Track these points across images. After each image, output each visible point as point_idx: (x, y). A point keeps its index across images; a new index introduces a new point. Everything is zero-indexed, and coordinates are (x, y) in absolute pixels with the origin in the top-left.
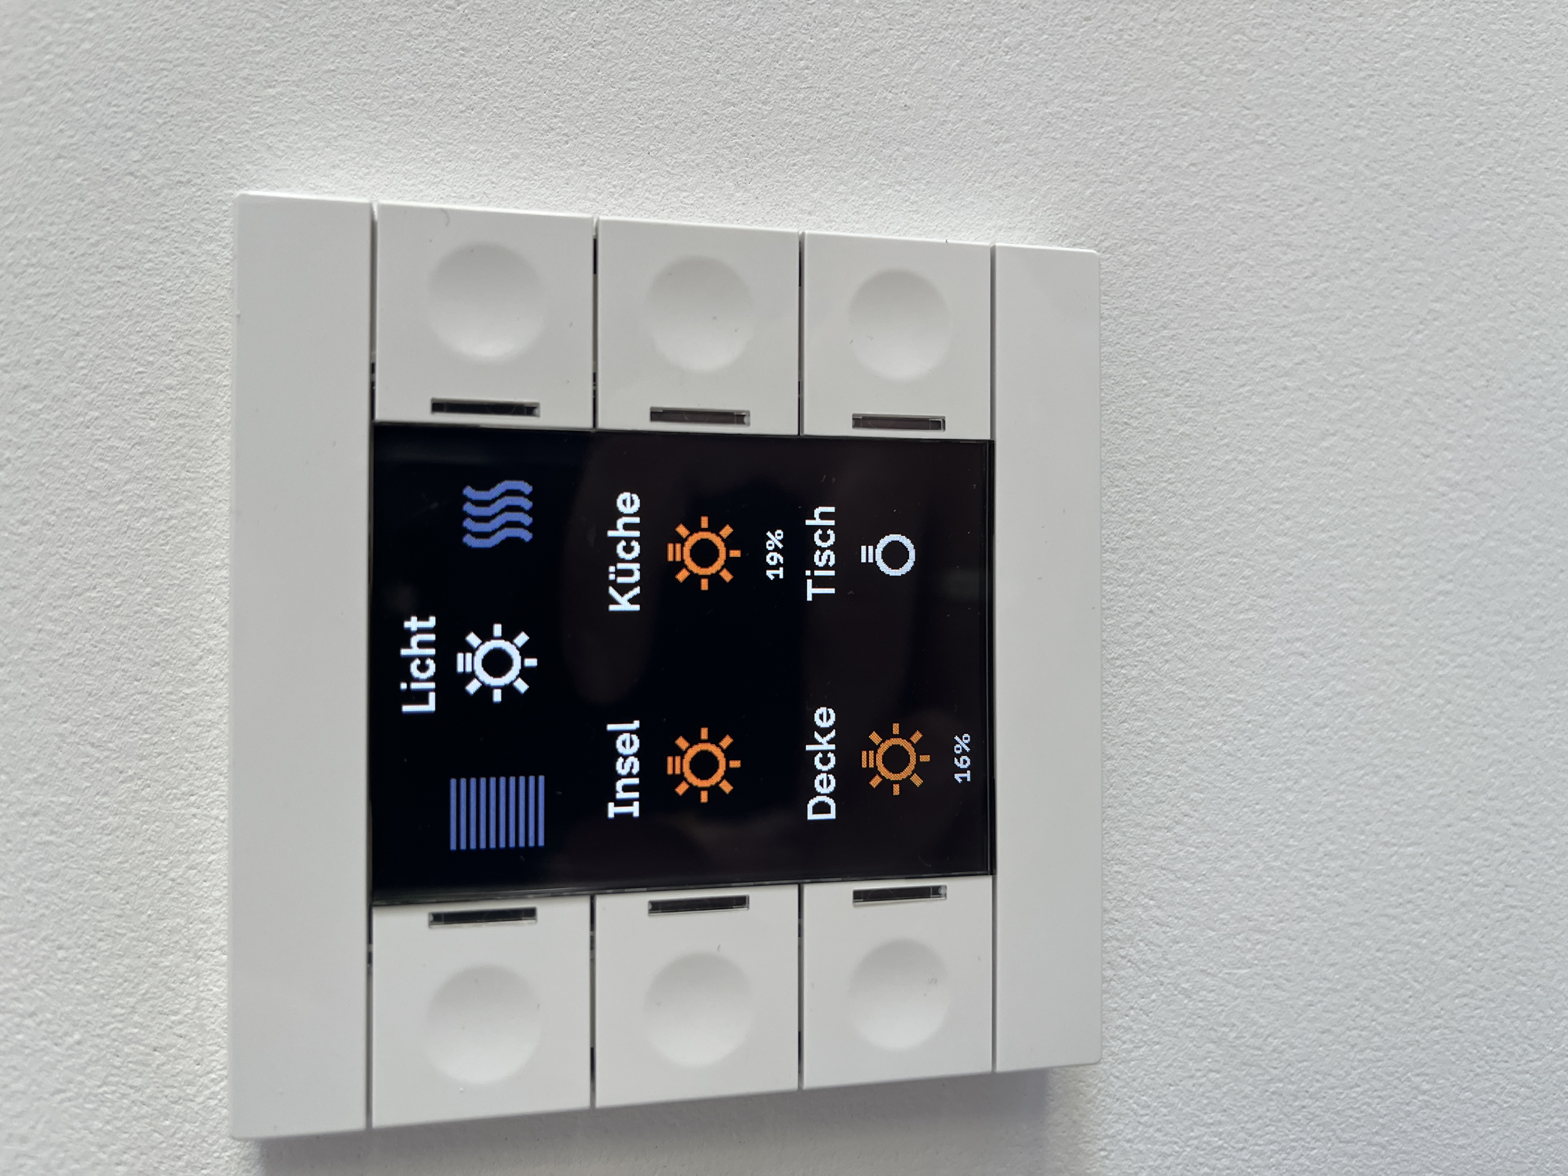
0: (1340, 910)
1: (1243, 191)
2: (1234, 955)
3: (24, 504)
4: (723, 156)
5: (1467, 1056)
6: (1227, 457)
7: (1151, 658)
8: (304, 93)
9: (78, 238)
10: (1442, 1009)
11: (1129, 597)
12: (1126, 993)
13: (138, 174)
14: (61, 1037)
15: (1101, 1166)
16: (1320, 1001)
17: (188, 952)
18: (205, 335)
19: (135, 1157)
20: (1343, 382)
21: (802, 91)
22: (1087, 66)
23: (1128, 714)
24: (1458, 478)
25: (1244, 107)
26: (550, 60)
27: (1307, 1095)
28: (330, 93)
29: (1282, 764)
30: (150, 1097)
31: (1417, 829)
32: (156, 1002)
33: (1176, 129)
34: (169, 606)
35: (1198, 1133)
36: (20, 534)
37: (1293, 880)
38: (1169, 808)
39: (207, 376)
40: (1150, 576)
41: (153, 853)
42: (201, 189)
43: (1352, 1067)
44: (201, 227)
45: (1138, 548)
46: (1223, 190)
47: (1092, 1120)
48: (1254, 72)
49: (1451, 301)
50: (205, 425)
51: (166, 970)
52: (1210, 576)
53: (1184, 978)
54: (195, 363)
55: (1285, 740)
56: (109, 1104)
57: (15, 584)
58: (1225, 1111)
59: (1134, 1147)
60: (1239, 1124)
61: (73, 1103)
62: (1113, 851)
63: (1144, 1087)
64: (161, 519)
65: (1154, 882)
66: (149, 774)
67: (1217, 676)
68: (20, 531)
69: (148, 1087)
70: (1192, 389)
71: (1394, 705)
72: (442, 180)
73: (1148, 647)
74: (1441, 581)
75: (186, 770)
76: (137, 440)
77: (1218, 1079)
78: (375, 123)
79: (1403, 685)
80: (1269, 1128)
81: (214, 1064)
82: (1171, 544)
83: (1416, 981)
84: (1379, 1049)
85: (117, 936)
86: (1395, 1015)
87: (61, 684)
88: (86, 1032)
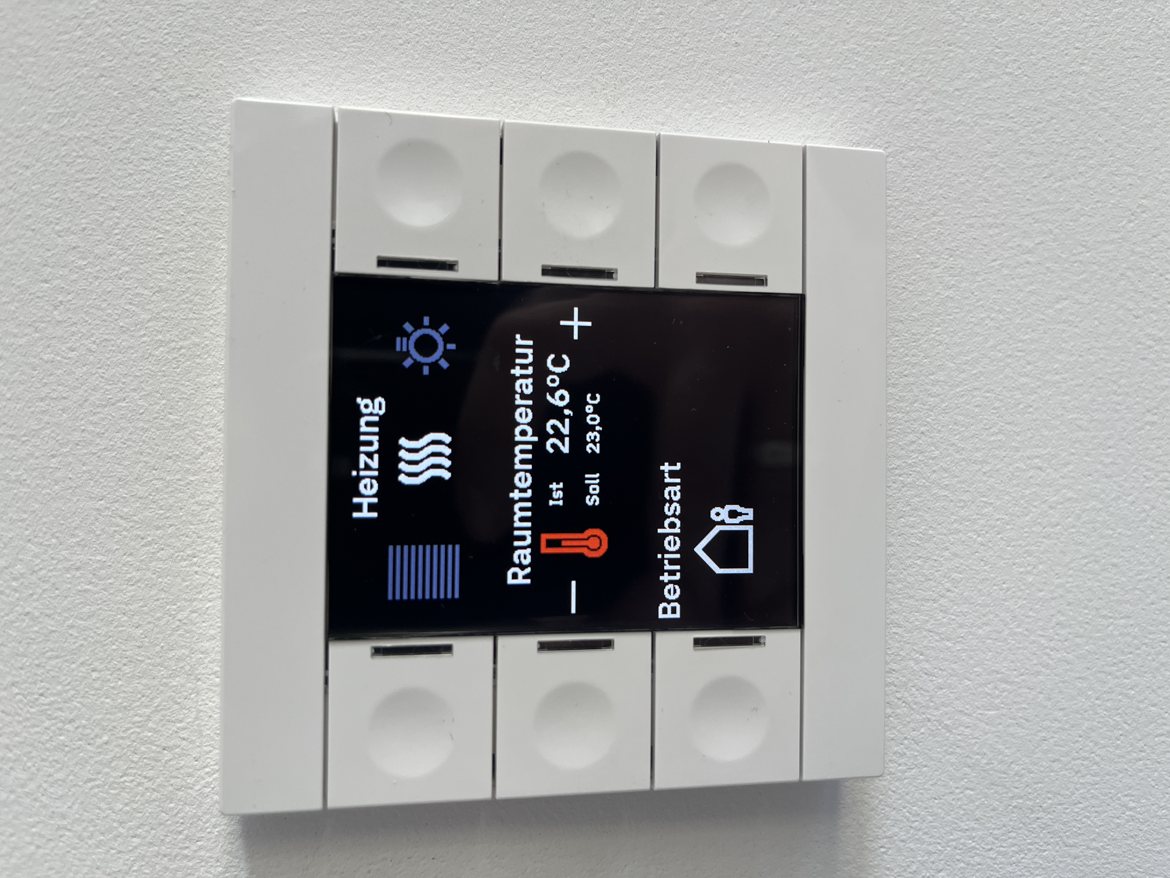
0: (1068, 667)
1: (996, 110)
2: (986, 700)
3: (73, 335)
4: (597, 80)
6: (982, 315)
7: (922, 468)
8: (284, 30)
9: (116, 137)
10: (1145, 745)
11: (906, 421)
12: (901, 726)
13: (160, 89)
14: (92, 739)
15: (881, 860)
16: (1052, 737)
17: (190, 675)
18: (208, 211)
19: (147, 831)
20: (1073, 259)
21: (658, 31)
22: (876, 14)
23: (905, 511)
24: (1161, 334)
25: (997, 47)
26: (468, 6)
27: (1041, 809)
28: (303, 30)
29: (1024, 553)
30: (159, 785)
31: (1128, 606)
32: (165, 712)
33: (944, 62)
34: (179, 414)
35: (957, 836)
36: (70, 358)
37: (1031, 643)
38: (935, 584)
39: (209, 242)
40: (922, 406)
41: (165, 600)
42: (206, 101)
43: (1076, 789)
44: (206, 129)
45: (913, 384)
46: (981, 110)
47: (874, 824)
48: (1003, 20)
49: (1155, 199)
50: (207, 279)
51: (174, 689)
52: (968, 407)
53: (946, 717)
54: (200, 231)
55: (1026, 535)
56: (128, 790)
57: (65, 395)
58: (977, 820)
59: (907, 846)
60: (988, 830)
61: (101, 789)
62: (892, 617)
63: (915, 800)
64: (174, 349)
65: (923, 642)
66: (163, 540)
67: (973, 484)
68: (69, 356)
69: (158, 778)
70: (955, 263)
71: (1111, 509)
72: (385, 96)
73: (920, 461)
74: (1147, 414)
75: (190, 538)
76: (157, 289)
77: (972, 795)
78: (336, 53)
79: (1119, 494)
80: (1011, 834)
81: (209, 760)
82: (938, 381)
83: (1125, 723)
84: (1096, 775)
85: (137, 662)
86: (1109, 749)
87: (98, 471)
88: (112, 735)
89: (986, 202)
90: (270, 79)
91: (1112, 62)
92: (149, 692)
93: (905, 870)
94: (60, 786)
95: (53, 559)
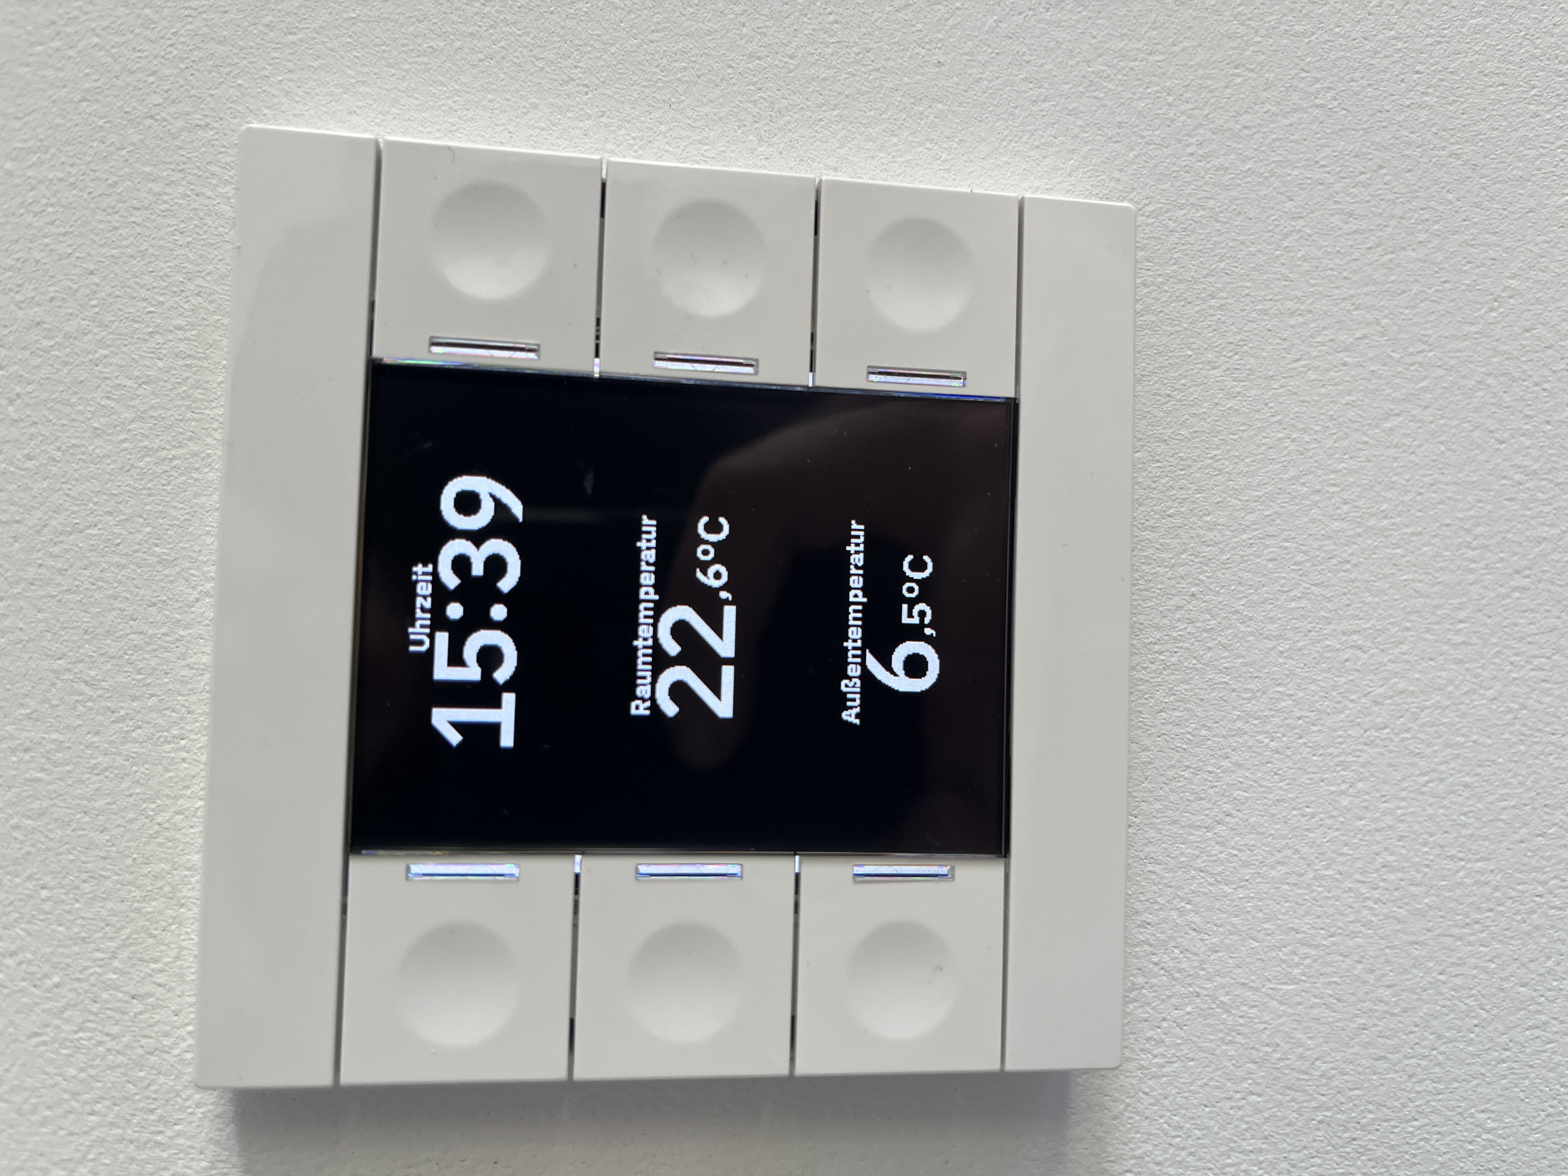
0: (1399, 927)
1: (1301, 156)
2: (1279, 969)
3: (31, 439)
4: (746, 109)
5: (1539, 1093)
6: (1280, 435)
7: (1192, 645)
8: (325, 40)
9: (99, 179)
10: (1511, 1041)
11: (1169, 579)
12: (1159, 1002)
13: (158, 117)
14: (39, 979)
16: (1376, 1025)
17: (171, 898)
18: (216, 277)
19: (108, 1107)
20: (1409, 360)
21: (832, 46)
22: (1134, 24)
23: (1167, 703)
24: (1536, 466)
25: (1303, 70)
26: (572, 11)
27: (1359, 1127)
28: (351, 40)
30: (127, 1046)
31: (1486, 843)
32: (137, 948)
33: (1228, 91)
34: (168, 546)
35: (1236, 1160)
36: (26, 469)
37: (1347, 892)
38: (1210, 805)
39: (217, 318)
40: (1193, 558)
41: (141, 796)
42: (218, 133)
43: (1409, 1099)
44: (217, 170)
45: (1180, 527)
46: (1280, 155)
47: (1118, 1139)
48: (1313, 34)
49: (1528, 279)
50: (212, 367)
51: (149, 916)
52: (1258, 560)
53: (1222, 991)
54: (205, 304)
55: (1340, 740)
56: (84, 1051)
57: (18, 518)
58: (1266, 1138)
59: (1165, 1170)
60: (1281, 1153)
61: (48, 1048)
62: (1147, 849)
63: (1176, 1107)
64: (164, 459)
65: (1191, 885)
66: (141, 715)
67: (1264, 667)
68: (26, 466)
69: (124, 1036)
70: (1242, 362)
71: (1462, 707)
72: (458, 128)
73: (1189, 633)
74: (1516, 576)
75: (178, 713)
76: (145, 379)
77: (1259, 1102)
78: (393, 71)
79: (1474, 686)
80: (1315, 1159)
82: (1216, 524)
83: (1482, 1009)
84: (1439, 1080)
85: (101, 878)
86: (1458, 1045)
87: (58, 620)
88: (66, 975)
89: (1286, 281)
90: (305, 104)
91: (1469, 91)
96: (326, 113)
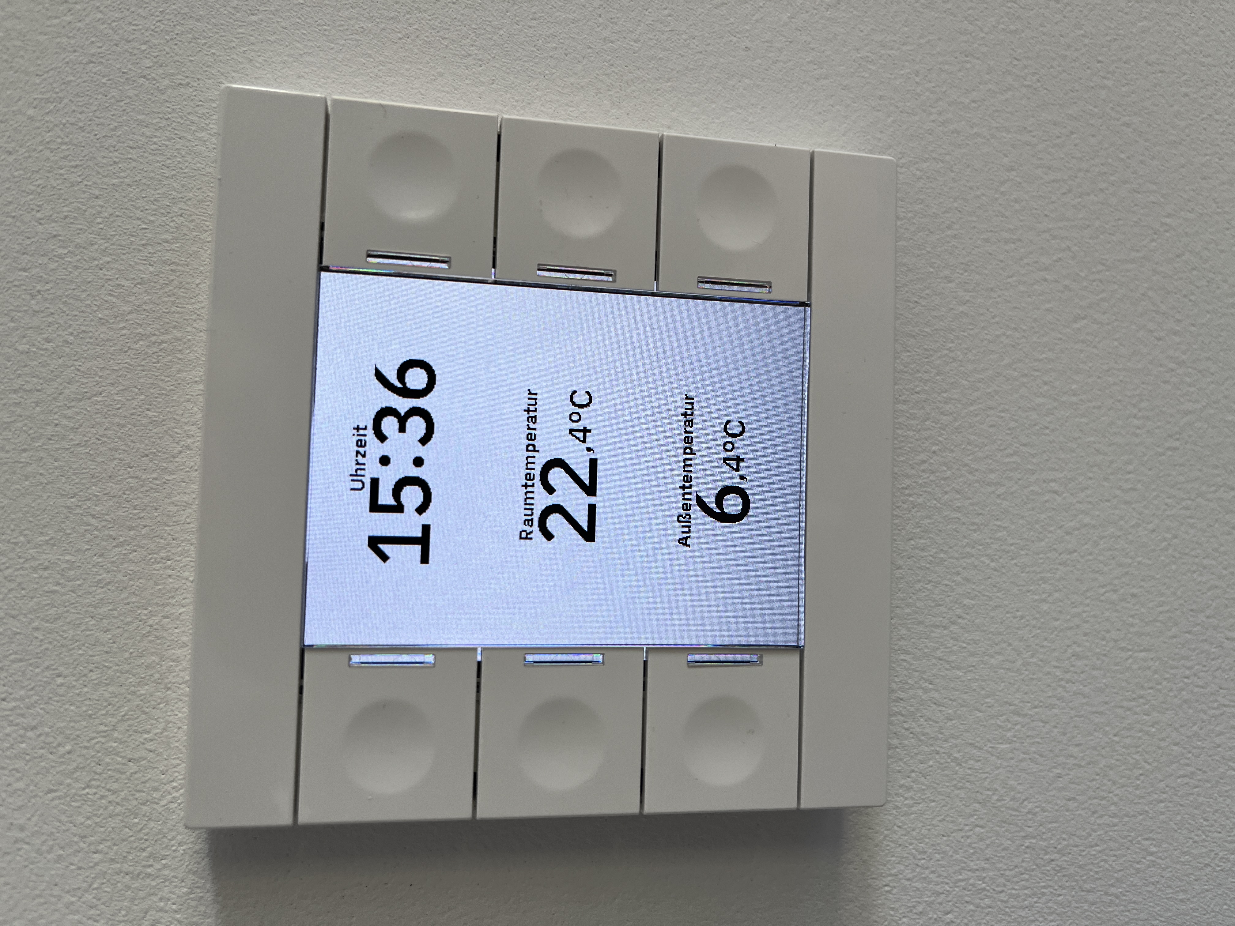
0: (1084, 701)
1: (1014, 124)
2: (997, 732)
3: (49, 326)
4: (602, 81)
5: (1187, 826)
6: (997, 333)
7: (933, 489)
8: (279, 20)
9: (102, 124)
10: (1167, 786)
11: (917, 440)
12: (909, 758)
13: (150, 77)
14: (55, 748)
15: (885, 899)
16: (1068, 775)
17: (160, 684)
18: (195, 202)
19: (109, 847)
20: (1091, 277)
21: (666, 34)
23: (914, 533)
24: (1184, 357)
25: (1015, 59)
27: (1055, 850)
28: (299, 21)
29: (1039, 580)
30: (123, 799)
31: (1148, 638)
32: (132, 722)
33: (961, 73)
34: (157, 410)
35: (966, 877)
36: (46, 349)
37: (1046, 675)
38: (946, 610)
39: (195, 234)
40: (934, 424)
41: (136, 604)
42: (196, 90)
43: (1093, 830)
44: (195, 119)
45: (924, 401)
46: (998, 122)
47: (879, 861)
48: (1023, 32)
49: (1179, 217)
50: (192, 272)
51: (142, 697)
52: (982, 426)
53: (955, 749)
54: (186, 223)
55: (1041, 561)
56: (90, 803)
58: (987, 860)
59: (913, 885)
60: (999, 871)
62: (900, 643)
63: (922, 837)
64: (154, 343)
65: (932, 670)
66: (136, 541)
67: (986, 506)
68: (45, 347)
69: (123, 791)
70: (970, 278)
71: (1130, 537)
72: (382, 91)
73: (931, 481)
74: (1169, 439)
75: (165, 540)
76: (139, 281)
77: (982, 833)
78: (332, 45)
79: (1138, 521)
80: (1024, 876)
81: (176, 774)
82: (951, 399)
83: (1146, 762)
84: (1115, 816)
85: (104, 668)
86: (1128, 789)
87: (71, 468)
88: (76, 744)
89: (1002, 217)
90: (264, 69)
91: (1137, 76)
92: (116, 700)
93: (911, 911)
94: (20, 796)
95: (20, 557)
96: (280, 76)
